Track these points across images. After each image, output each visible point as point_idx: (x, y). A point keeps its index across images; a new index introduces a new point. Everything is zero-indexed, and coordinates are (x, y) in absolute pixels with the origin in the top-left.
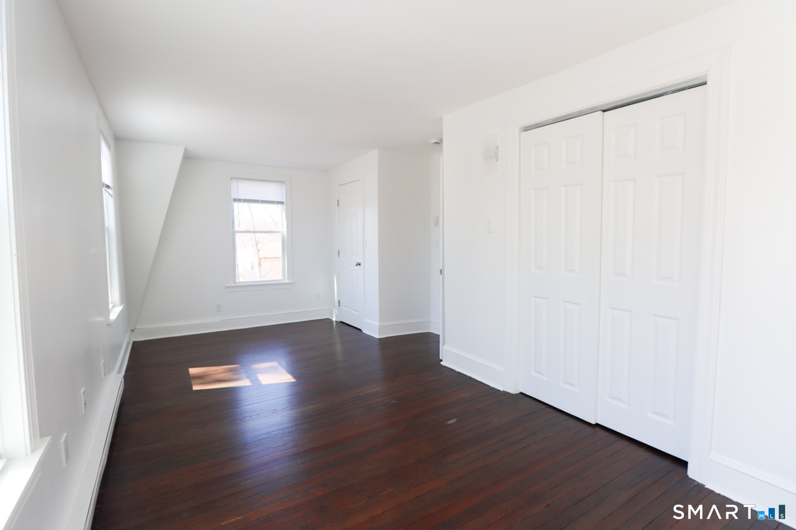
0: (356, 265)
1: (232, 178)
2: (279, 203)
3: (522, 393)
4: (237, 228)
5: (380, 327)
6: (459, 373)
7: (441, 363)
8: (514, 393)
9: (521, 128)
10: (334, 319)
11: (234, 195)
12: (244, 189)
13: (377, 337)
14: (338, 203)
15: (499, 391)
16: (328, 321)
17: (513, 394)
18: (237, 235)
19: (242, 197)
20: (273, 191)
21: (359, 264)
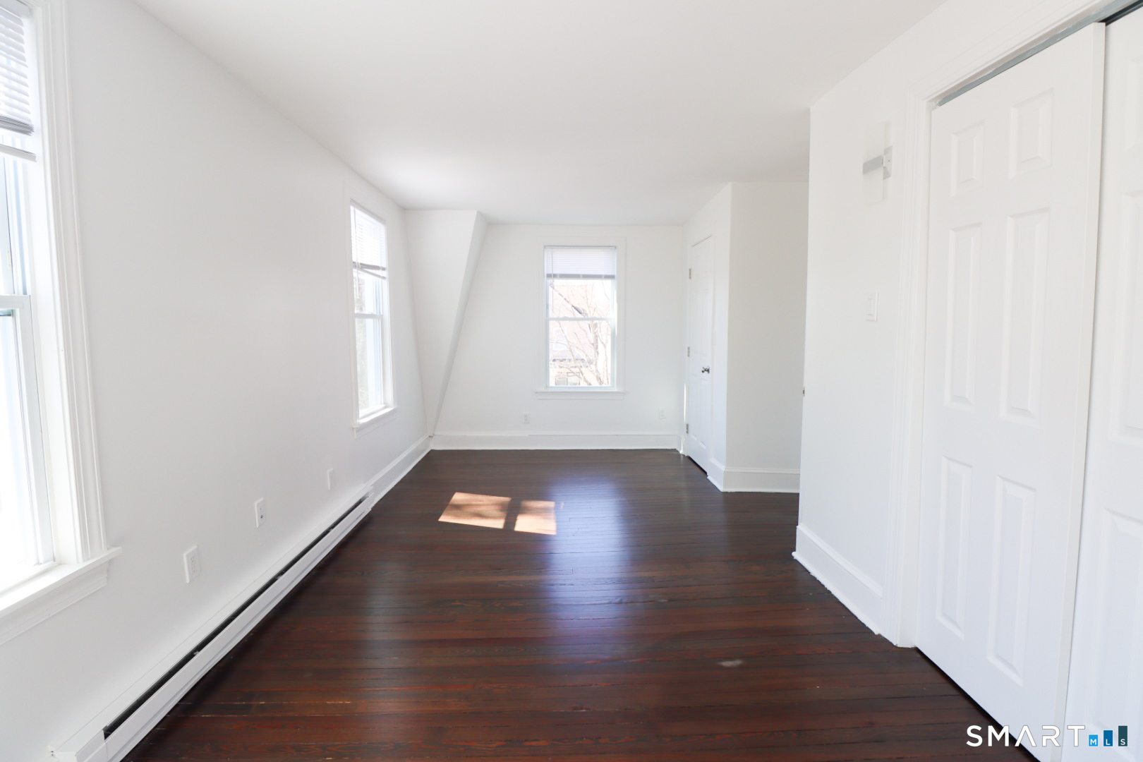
0: (703, 372)
1: (545, 247)
2: (607, 277)
3: (917, 650)
4: (551, 315)
5: (726, 473)
6: (814, 578)
7: (794, 554)
8: (900, 645)
9: (936, 98)
10: (681, 452)
11: (547, 271)
12: (561, 261)
13: (722, 489)
14: (690, 274)
15: (871, 632)
16: (674, 452)
17: (896, 647)
18: (551, 322)
19: (558, 272)
20: (601, 261)
21: (708, 371)
